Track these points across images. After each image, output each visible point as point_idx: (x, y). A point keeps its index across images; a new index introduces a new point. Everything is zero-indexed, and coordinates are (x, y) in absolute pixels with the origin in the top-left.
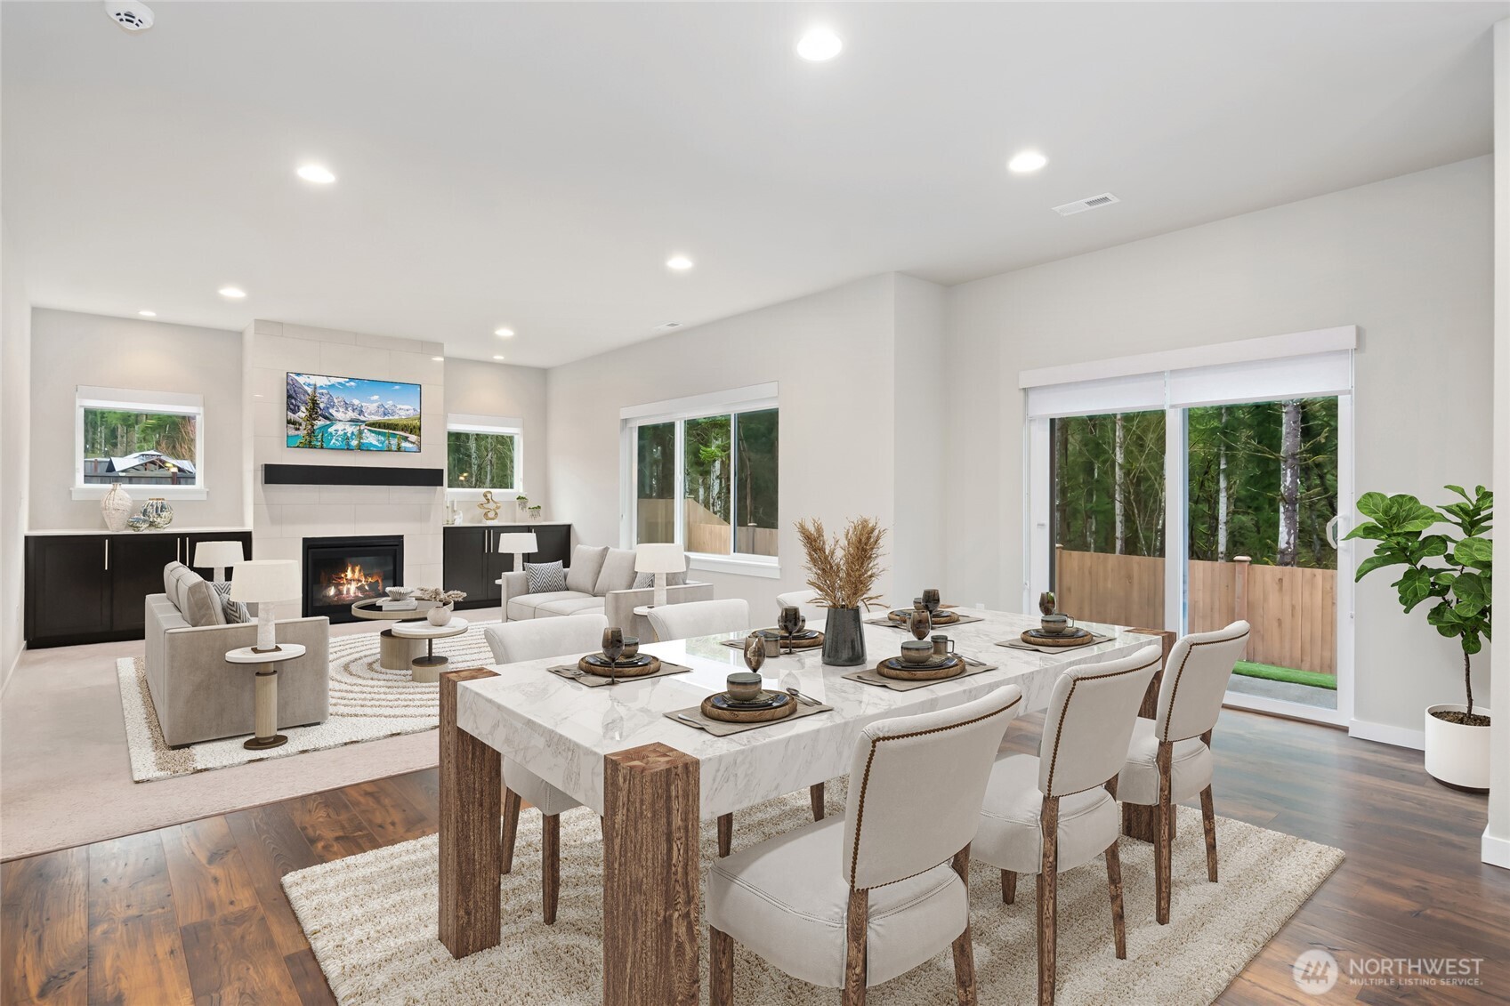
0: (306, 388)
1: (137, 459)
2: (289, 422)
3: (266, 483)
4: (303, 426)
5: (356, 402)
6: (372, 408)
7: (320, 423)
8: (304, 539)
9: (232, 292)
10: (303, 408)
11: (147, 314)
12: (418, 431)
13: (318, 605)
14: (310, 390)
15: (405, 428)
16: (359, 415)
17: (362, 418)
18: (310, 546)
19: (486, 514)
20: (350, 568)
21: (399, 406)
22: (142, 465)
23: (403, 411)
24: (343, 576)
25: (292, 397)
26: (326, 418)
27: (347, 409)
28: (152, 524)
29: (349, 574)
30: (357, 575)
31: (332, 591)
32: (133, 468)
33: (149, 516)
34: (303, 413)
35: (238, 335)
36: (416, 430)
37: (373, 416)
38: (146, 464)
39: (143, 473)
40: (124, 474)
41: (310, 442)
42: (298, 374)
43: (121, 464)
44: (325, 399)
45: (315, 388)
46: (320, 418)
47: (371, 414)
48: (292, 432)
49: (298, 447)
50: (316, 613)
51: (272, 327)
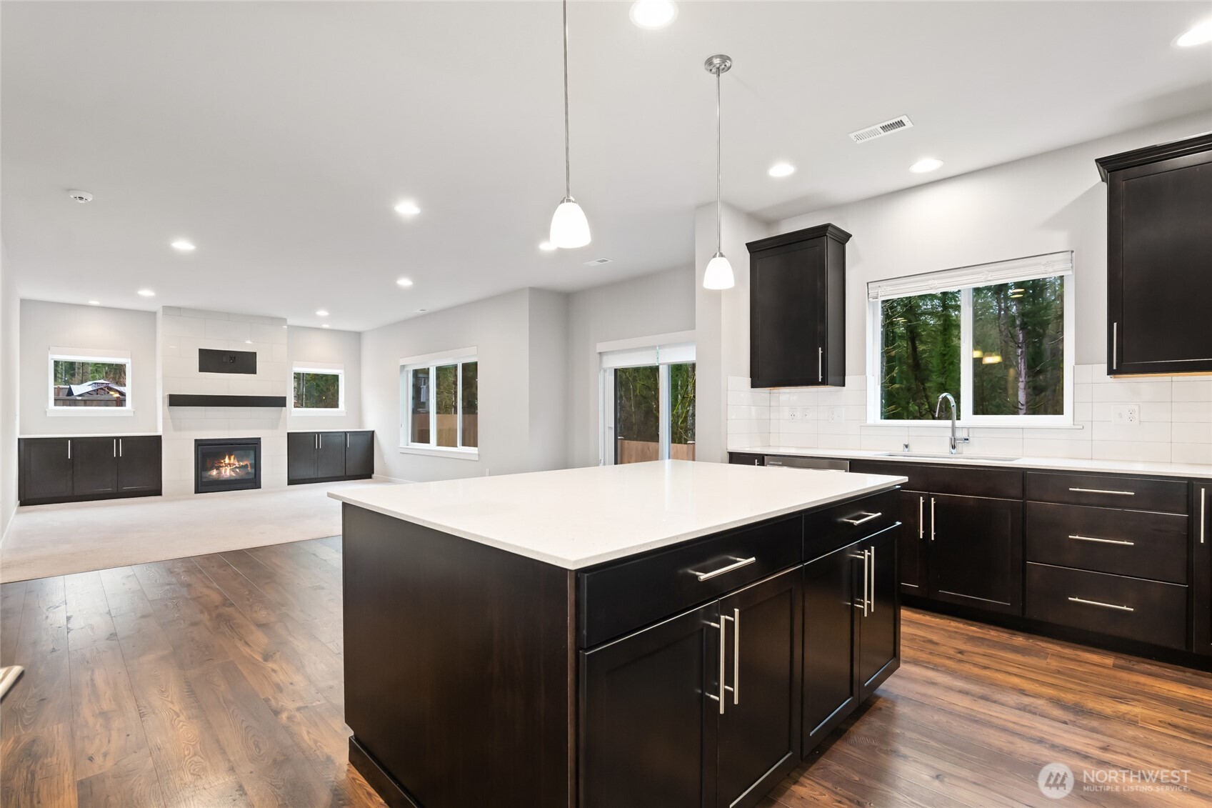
1: (90, 387)
3: (170, 405)
8: (195, 440)
9: (146, 293)
11: (95, 302)
13: (204, 480)
18: (199, 444)
20: (227, 457)
22: (94, 390)
24: (222, 462)
29: (227, 460)
30: (232, 461)
31: (214, 472)
32: (87, 393)
35: (154, 314)
38: (97, 390)
39: (95, 397)
40: (80, 398)
43: (78, 390)
50: (204, 485)
51: (173, 311)
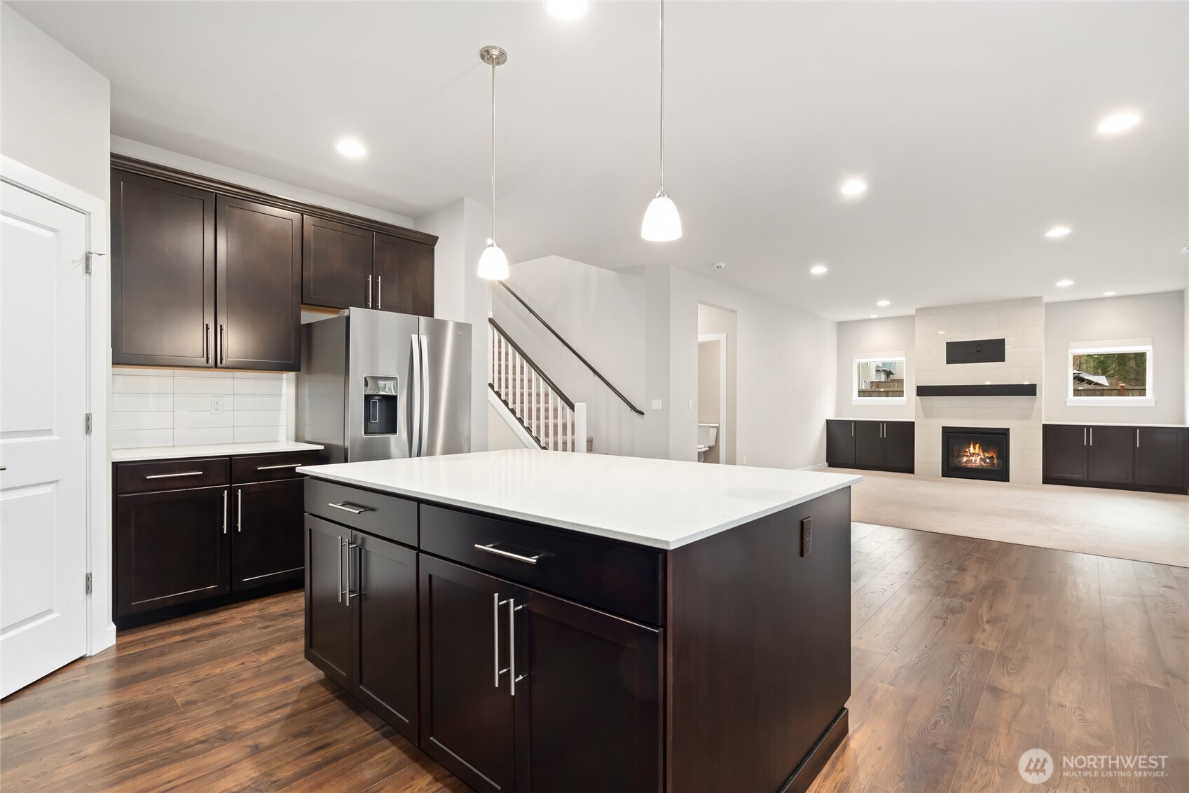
3: (918, 395)
8: (943, 427)
13: (953, 465)
20: (972, 446)
24: (969, 451)
29: (972, 450)
30: (978, 451)
31: (963, 460)
50: (952, 468)
51: (924, 311)
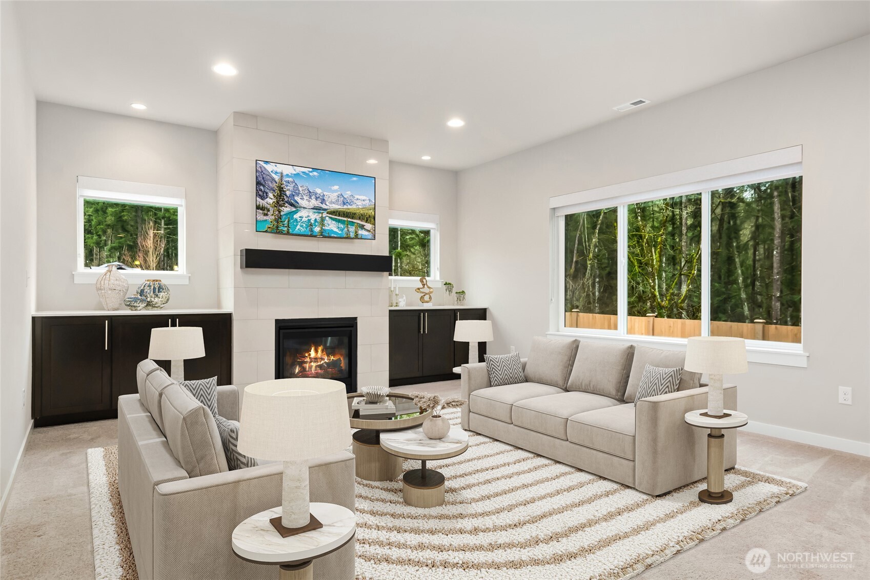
0: (274, 175)
2: (258, 207)
3: (247, 266)
4: (271, 212)
5: (319, 191)
6: (333, 196)
7: (286, 209)
8: (277, 320)
10: (271, 195)
11: (139, 107)
12: (373, 220)
14: (277, 178)
15: (362, 217)
16: (322, 203)
17: (324, 206)
18: (282, 326)
19: (422, 298)
20: (313, 349)
21: (357, 197)
23: (360, 201)
24: (307, 355)
25: (261, 184)
26: (292, 205)
27: (310, 197)
28: (149, 304)
29: (313, 353)
30: (320, 355)
31: (297, 369)
33: (146, 297)
34: (270, 200)
36: (371, 219)
37: (333, 205)
41: (277, 227)
42: (266, 162)
44: (291, 187)
45: (282, 176)
46: (287, 205)
47: (331, 203)
48: (261, 217)
49: (266, 231)
51: (248, 120)
